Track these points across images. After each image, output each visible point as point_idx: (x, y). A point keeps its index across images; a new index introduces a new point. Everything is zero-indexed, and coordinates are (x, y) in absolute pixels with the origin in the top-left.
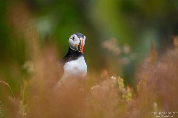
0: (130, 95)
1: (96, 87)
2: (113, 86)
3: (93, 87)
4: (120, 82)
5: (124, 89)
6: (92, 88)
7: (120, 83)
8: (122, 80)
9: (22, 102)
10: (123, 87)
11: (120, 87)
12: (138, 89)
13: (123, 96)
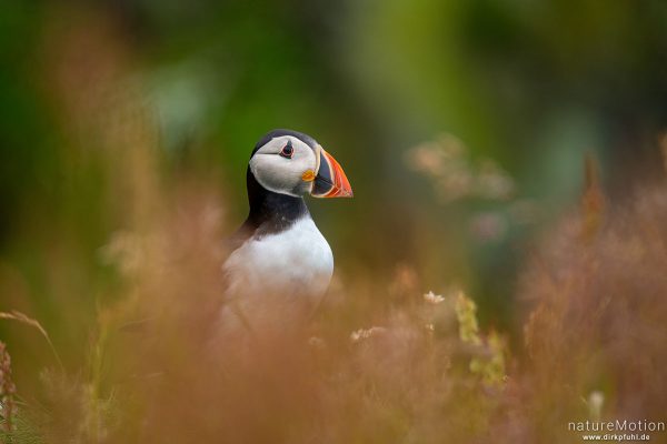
0: (498, 359)
1: (370, 331)
2: (431, 327)
3: (360, 331)
4: (462, 312)
5: (477, 341)
6: (356, 336)
7: (462, 318)
8: (472, 305)
9: (91, 389)
10: (473, 331)
11: (463, 330)
12: (527, 341)
13: (474, 366)
